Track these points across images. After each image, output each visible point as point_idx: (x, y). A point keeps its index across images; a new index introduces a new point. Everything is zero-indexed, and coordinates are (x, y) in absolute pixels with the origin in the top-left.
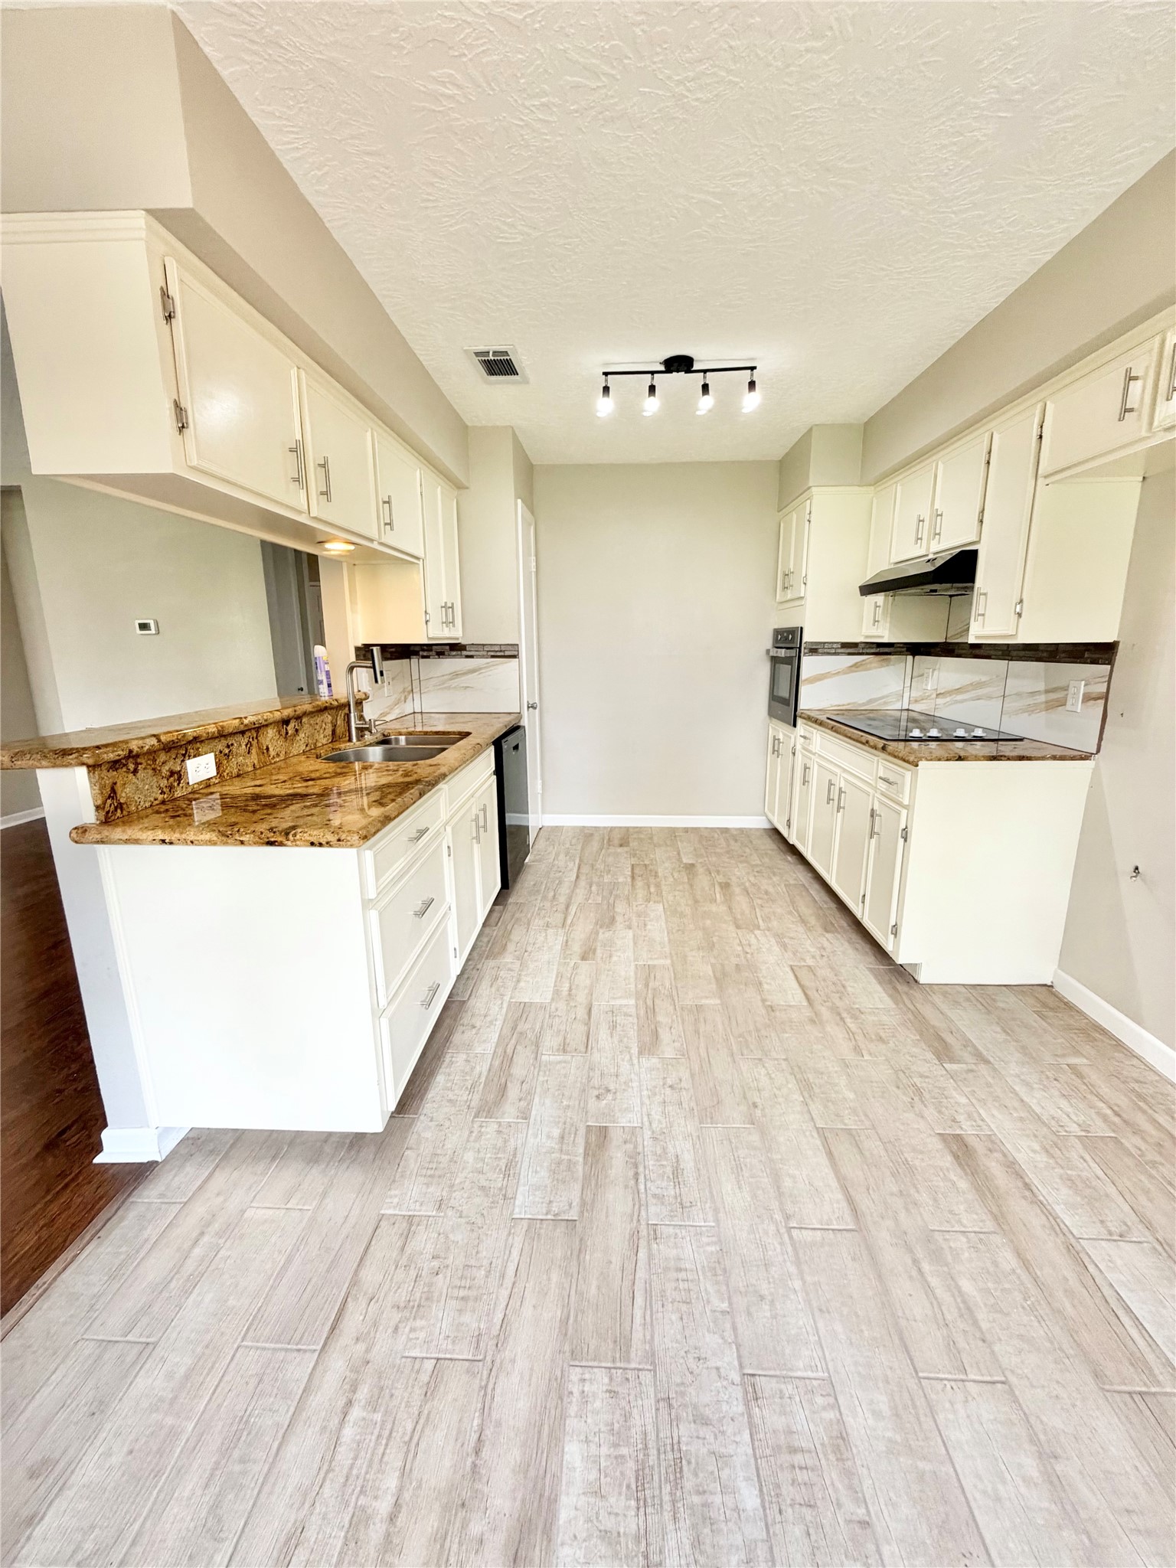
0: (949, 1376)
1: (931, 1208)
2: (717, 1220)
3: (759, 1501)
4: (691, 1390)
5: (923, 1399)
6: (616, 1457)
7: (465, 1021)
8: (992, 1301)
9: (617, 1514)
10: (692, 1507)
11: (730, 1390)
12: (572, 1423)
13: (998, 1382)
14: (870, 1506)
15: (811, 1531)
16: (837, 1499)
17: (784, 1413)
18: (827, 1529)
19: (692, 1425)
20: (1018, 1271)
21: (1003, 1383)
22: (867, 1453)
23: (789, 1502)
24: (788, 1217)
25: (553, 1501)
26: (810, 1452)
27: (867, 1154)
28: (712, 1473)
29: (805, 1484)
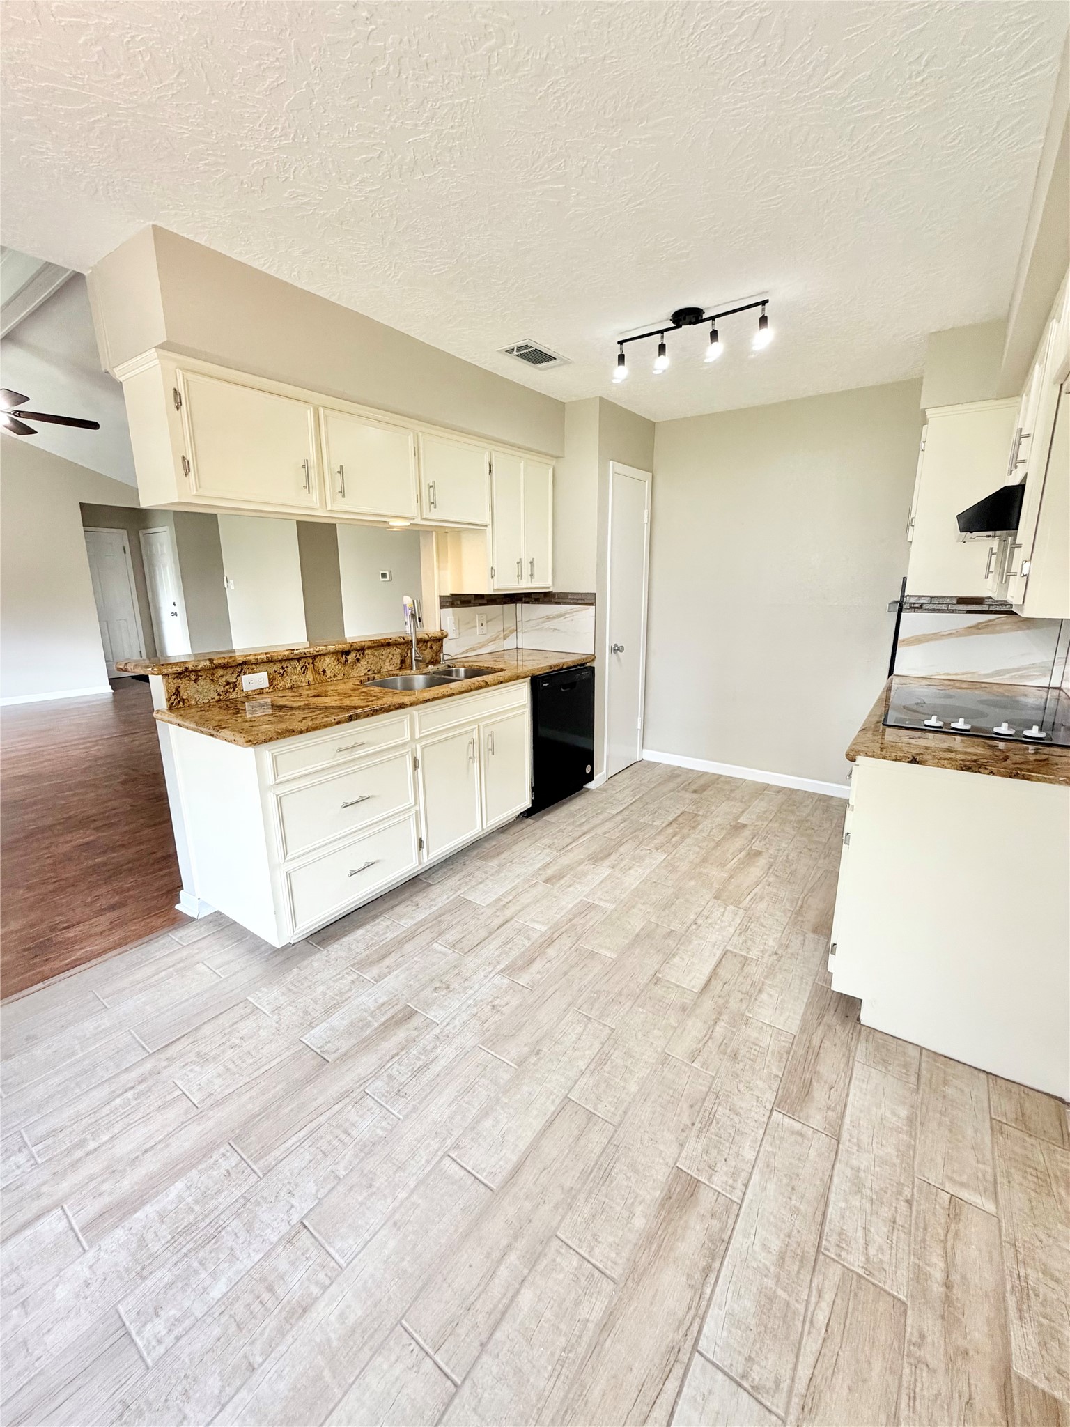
0: (422, 1342)
1: (579, 1220)
2: (406, 1117)
3: (220, 1296)
4: (265, 1206)
5: (383, 1338)
6: (190, 1208)
7: (416, 899)
8: (533, 1326)
9: (157, 1236)
10: (189, 1266)
11: (283, 1224)
12: (194, 1173)
13: (452, 1381)
14: (267, 1362)
15: (222, 1339)
16: (255, 1339)
17: (293, 1263)
18: (230, 1349)
19: (241, 1225)
20: (591, 1326)
21: (456, 1385)
22: (305, 1332)
23: (232, 1313)
24: (456, 1147)
25: (143, 1204)
26: (277, 1298)
27: (582, 1143)
28: (219, 1259)
29: (252, 1313)
